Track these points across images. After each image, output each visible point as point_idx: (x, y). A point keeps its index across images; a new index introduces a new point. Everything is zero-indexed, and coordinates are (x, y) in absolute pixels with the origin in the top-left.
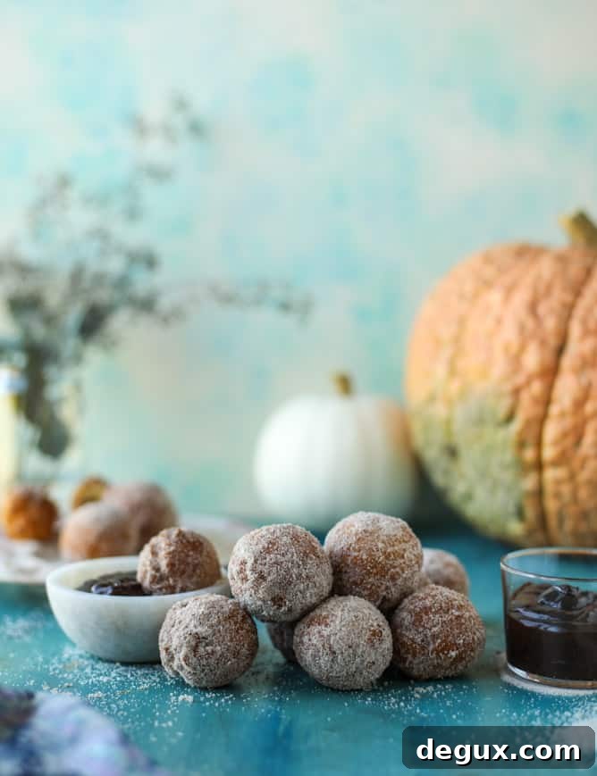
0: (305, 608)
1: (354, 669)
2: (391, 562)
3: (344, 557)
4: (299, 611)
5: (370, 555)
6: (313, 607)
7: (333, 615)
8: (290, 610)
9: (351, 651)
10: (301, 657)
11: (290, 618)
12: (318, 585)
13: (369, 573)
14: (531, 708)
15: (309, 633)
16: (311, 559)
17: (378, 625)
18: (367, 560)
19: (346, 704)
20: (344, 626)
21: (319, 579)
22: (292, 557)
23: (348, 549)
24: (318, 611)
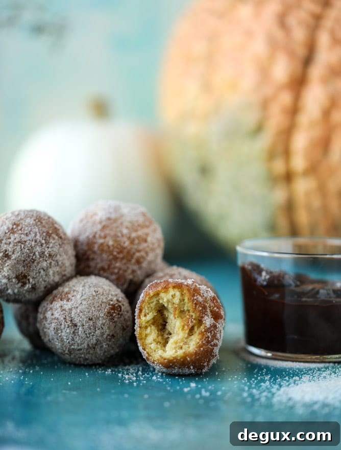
0: (49, 286)
1: (95, 341)
2: (135, 247)
3: (90, 244)
4: (43, 289)
5: (115, 241)
6: (56, 286)
7: (74, 291)
8: (34, 288)
9: (91, 323)
10: (45, 333)
11: (33, 296)
12: (60, 263)
13: (116, 258)
14: (262, 375)
15: (51, 309)
16: (54, 239)
17: (118, 300)
18: (113, 246)
19: (87, 374)
20: (85, 299)
21: (61, 259)
22: (35, 236)
23: (94, 237)
24: (60, 289)
